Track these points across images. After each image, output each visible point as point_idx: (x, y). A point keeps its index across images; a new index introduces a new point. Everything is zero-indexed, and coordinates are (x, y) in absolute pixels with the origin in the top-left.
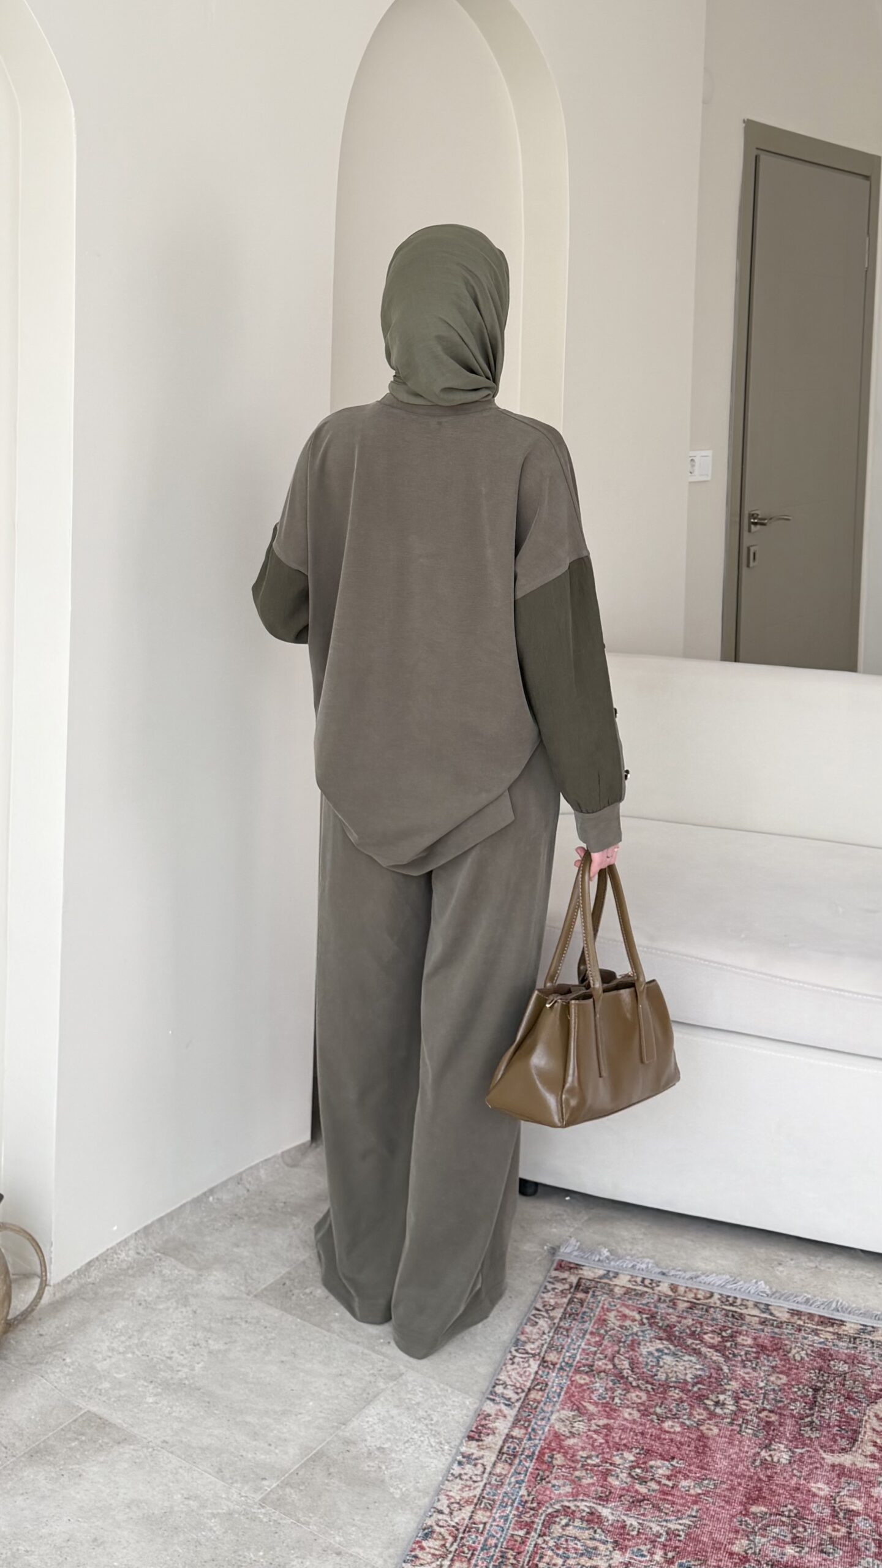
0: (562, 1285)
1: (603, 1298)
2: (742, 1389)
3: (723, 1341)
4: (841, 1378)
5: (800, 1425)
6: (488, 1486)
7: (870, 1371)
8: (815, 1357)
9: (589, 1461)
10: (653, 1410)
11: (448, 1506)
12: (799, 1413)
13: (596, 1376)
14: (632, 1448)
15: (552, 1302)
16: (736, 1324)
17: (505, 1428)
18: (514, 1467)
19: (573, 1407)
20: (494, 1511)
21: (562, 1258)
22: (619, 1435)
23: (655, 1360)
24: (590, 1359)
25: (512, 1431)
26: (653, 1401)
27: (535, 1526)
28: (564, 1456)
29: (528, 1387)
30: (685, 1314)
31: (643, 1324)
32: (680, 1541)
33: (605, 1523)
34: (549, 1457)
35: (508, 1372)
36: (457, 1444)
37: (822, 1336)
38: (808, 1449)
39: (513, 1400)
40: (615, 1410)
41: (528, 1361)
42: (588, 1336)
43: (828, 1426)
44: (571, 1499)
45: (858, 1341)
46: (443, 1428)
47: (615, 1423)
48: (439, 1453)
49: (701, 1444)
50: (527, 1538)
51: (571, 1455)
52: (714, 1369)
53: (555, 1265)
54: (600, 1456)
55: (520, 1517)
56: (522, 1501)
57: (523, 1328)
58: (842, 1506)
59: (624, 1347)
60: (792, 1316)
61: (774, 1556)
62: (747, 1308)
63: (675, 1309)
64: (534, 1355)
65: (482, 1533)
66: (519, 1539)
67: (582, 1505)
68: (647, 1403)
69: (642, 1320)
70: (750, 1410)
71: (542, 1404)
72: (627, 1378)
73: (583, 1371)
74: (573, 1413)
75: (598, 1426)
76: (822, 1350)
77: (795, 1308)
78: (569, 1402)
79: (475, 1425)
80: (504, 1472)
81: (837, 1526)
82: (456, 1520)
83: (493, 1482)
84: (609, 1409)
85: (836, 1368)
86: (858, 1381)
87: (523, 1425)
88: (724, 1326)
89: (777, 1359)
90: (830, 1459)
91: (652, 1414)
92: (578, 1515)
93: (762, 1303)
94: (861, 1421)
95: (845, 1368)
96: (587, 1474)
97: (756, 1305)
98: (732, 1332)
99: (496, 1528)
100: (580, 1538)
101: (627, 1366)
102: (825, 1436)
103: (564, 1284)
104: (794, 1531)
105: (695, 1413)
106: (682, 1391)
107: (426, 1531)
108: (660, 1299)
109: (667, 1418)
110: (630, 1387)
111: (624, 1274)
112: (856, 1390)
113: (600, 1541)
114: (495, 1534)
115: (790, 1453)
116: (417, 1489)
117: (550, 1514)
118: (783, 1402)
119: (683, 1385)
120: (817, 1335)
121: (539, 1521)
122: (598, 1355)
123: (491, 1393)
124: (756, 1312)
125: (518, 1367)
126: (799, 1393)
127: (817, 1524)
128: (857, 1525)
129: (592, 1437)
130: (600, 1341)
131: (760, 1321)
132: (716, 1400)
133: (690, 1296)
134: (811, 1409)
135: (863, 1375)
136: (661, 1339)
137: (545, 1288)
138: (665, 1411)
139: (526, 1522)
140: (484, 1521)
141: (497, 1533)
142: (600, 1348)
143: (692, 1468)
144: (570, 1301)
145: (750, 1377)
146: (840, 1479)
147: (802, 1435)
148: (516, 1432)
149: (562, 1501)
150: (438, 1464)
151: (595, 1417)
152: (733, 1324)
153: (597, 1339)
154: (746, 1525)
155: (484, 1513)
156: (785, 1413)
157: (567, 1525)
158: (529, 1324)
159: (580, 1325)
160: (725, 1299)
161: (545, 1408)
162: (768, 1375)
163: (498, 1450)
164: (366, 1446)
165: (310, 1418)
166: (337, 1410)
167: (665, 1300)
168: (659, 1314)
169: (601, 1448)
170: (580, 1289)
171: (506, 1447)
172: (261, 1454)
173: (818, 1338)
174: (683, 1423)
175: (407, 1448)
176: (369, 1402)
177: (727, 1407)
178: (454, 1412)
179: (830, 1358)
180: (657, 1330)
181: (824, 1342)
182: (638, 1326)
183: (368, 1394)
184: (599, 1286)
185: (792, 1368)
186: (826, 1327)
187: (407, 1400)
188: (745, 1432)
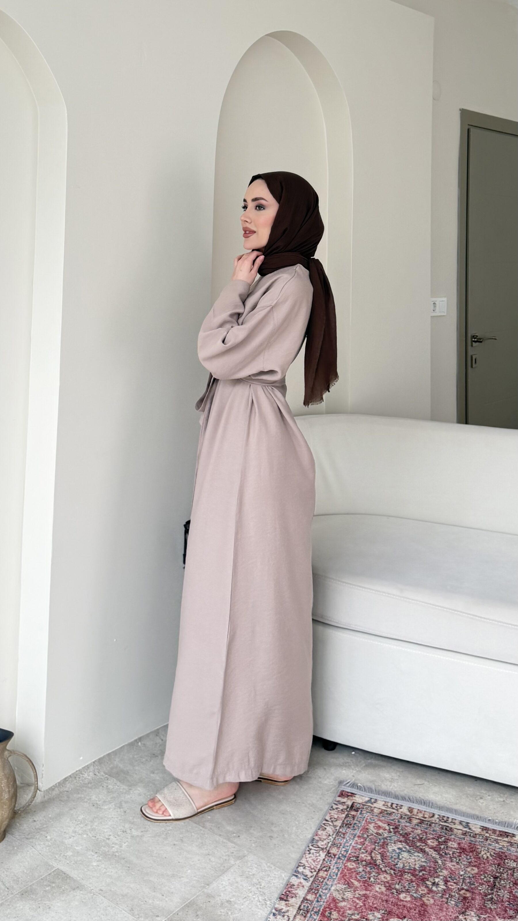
0: (342, 806)
1: (367, 815)
2: (449, 875)
3: (439, 845)
4: (511, 871)
5: (484, 900)
8: (495, 857)
9: (353, 917)
10: (394, 886)
12: (484, 892)
13: (360, 863)
14: (380, 910)
15: (336, 816)
16: (448, 834)
17: (303, 894)
19: (345, 882)
21: (344, 790)
22: (372, 901)
23: (397, 855)
24: (357, 853)
25: (307, 896)
26: (394, 880)
28: (338, 913)
29: (318, 869)
30: (416, 826)
31: (390, 832)
34: (329, 913)
35: (306, 858)
36: (274, 901)
37: (500, 843)
38: (490, 915)
39: (309, 877)
40: (371, 885)
41: (319, 852)
42: (356, 839)
43: (502, 901)
46: (266, 891)
47: (370, 893)
48: (264, 906)
49: (423, 909)
51: (342, 913)
52: (433, 862)
53: (339, 794)
54: (360, 914)
57: (317, 832)
59: (378, 846)
60: (482, 831)
62: (455, 824)
63: (410, 823)
64: (322, 849)
68: (390, 882)
69: (389, 829)
70: (454, 889)
71: (326, 879)
72: (379, 866)
73: (352, 860)
74: (345, 886)
75: (360, 895)
76: (500, 853)
77: (484, 826)
78: (343, 879)
79: (285, 891)
84: (367, 885)
85: (509, 864)
87: (314, 892)
88: (440, 835)
89: (472, 857)
91: (393, 889)
93: (463, 821)
95: (514, 865)
98: (445, 839)
101: (379, 858)
102: (500, 908)
103: (343, 805)
105: (420, 889)
106: (413, 875)
108: (402, 817)
109: (402, 891)
110: (381, 871)
111: (381, 801)
115: (477, 917)
118: (474, 884)
119: (414, 871)
120: (498, 843)
122: (363, 850)
123: (296, 871)
124: (460, 827)
125: (313, 856)
126: (485, 879)
129: (355, 902)
130: (363, 842)
131: (462, 833)
132: (433, 881)
133: (420, 816)
134: (492, 890)
136: (401, 842)
137: (332, 807)
138: (401, 887)
142: (364, 846)
144: (347, 816)
145: (454, 868)
147: (486, 906)
148: (310, 897)
150: (262, 914)
151: (358, 889)
152: (446, 834)
153: (362, 840)
156: (476, 892)
158: (321, 829)
159: (352, 831)
160: (442, 818)
161: (328, 883)
162: (466, 867)
163: (298, 907)
164: (220, 899)
165: (188, 880)
166: (204, 876)
167: (405, 818)
168: (401, 826)
169: (361, 909)
170: (353, 809)
171: (302, 906)
172: (157, 901)
173: (498, 845)
174: (412, 895)
175: (245, 902)
176: (224, 872)
177: (440, 886)
178: (274, 881)
179: (505, 858)
180: (399, 836)
181: (502, 848)
182: (387, 833)
183: (224, 867)
184: (365, 808)
185: (481, 863)
186: (503, 838)
187: (247, 872)
188: (450, 903)
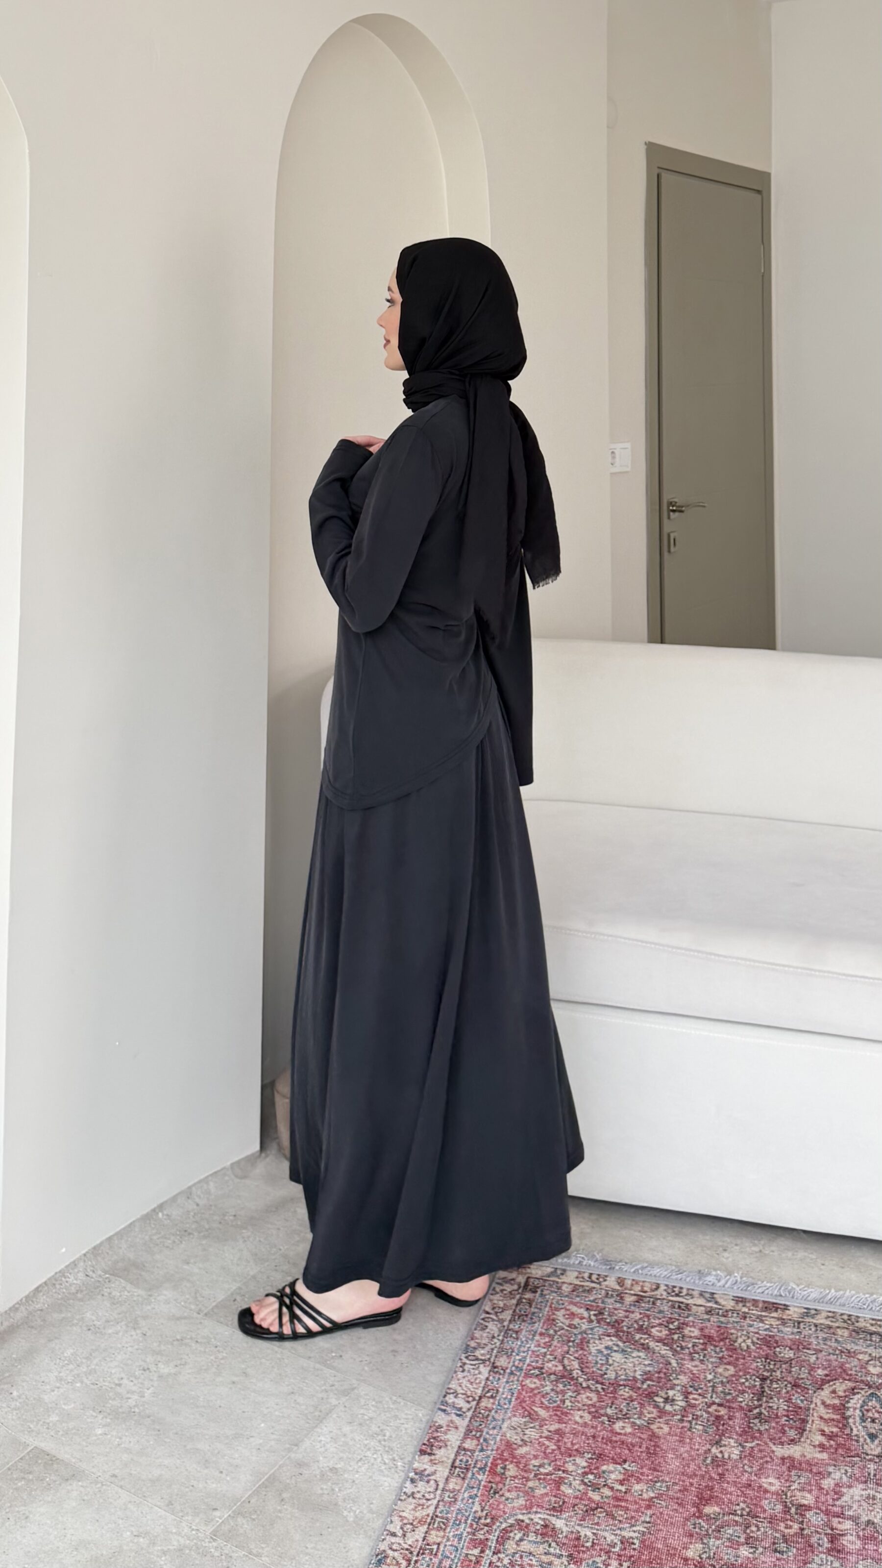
0: (510, 1286)
1: (551, 1297)
2: (690, 1383)
3: (670, 1335)
4: (787, 1365)
5: (748, 1417)
6: (441, 1503)
7: (815, 1356)
8: (760, 1345)
9: (542, 1470)
10: (604, 1411)
11: (402, 1528)
12: (747, 1405)
13: (547, 1379)
14: (584, 1453)
15: (501, 1304)
16: (682, 1316)
17: (457, 1440)
18: (467, 1481)
19: (524, 1413)
20: (448, 1530)
22: (570, 1440)
23: (604, 1358)
24: (540, 1362)
25: (464, 1442)
26: (603, 1401)
27: (489, 1544)
28: (517, 1466)
29: (479, 1395)
30: (632, 1308)
31: (591, 1321)
32: (634, 1549)
33: (559, 1536)
34: (501, 1468)
35: (458, 1380)
36: (410, 1459)
37: (767, 1322)
38: (759, 1442)
39: (464, 1410)
40: (566, 1414)
41: (479, 1366)
42: (537, 1338)
43: (777, 1416)
44: (524, 1511)
45: (802, 1326)
46: (394, 1445)
47: (566, 1427)
48: (393, 1470)
49: (652, 1443)
50: (481, 1557)
51: (522, 1464)
52: (662, 1363)
54: (553, 1464)
55: (474, 1534)
56: (475, 1517)
57: (473, 1333)
58: (792, 1500)
59: (574, 1346)
60: (737, 1303)
61: (729, 1559)
62: (692, 1298)
63: (623, 1303)
64: (484, 1361)
65: (436, 1554)
66: (474, 1559)
67: (536, 1518)
68: (597, 1404)
69: (589, 1317)
70: (699, 1404)
71: (493, 1411)
72: (577, 1379)
73: (533, 1374)
74: (524, 1420)
75: (550, 1431)
76: (767, 1338)
77: (739, 1295)
78: (520, 1408)
79: (427, 1438)
80: (457, 1488)
81: (789, 1523)
82: (410, 1542)
83: (446, 1499)
84: (560, 1414)
85: (782, 1355)
86: (804, 1367)
87: (475, 1435)
88: (671, 1318)
89: (724, 1350)
90: (780, 1451)
91: (603, 1415)
92: (532, 1528)
93: (707, 1292)
94: (808, 1409)
95: (791, 1354)
96: (540, 1484)
97: (701, 1294)
98: (679, 1324)
99: (450, 1548)
100: (535, 1554)
101: (577, 1366)
102: (774, 1428)
103: (512, 1285)
104: (748, 1531)
105: (645, 1411)
106: (632, 1388)
107: (379, 1557)
108: (608, 1294)
109: (618, 1418)
110: (580, 1388)
111: (570, 1271)
112: (802, 1376)
113: (555, 1555)
114: (449, 1555)
115: (740, 1448)
116: (371, 1511)
117: (503, 1529)
118: (729, 1394)
119: (633, 1382)
120: (762, 1321)
121: (493, 1538)
122: (548, 1357)
123: (442, 1403)
124: (701, 1301)
125: (468, 1374)
126: (747, 1384)
127: (770, 1522)
128: (810, 1521)
129: (544, 1444)
130: (549, 1342)
131: (705, 1311)
132: (665, 1396)
133: (637, 1289)
134: (758, 1400)
135: (809, 1361)
136: (609, 1336)
138: (616, 1411)
139: (481, 1540)
140: (438, 1542)
141: (451, 1554)
142: (550, 1349)
143: (645, 1470)
144: (519, 1302)
146: (790, 1471)
147: (752, 1428)
148: (469, 1444)
149: (516, 1515)
150: (390, 1482)
151: (547, 1422)
152: (680, 1316)
153: (547, 1339)
154: (700, 1529)
155: (438, 1533)
156: (734, 1405)
157: (521, 1540)
158: (478, 1329)
159: (529, 1326)
160: (671, 1290)
161: (497, 1416)
162: (716, 1367)
163: (450, 1464)
164: (319, 1468)
165: (261, 1441)
166: (289, 1430)
167: (612, 1295)
168: (607, 1309)
169: (553, 1455)
170: (528, 1289)
171: (458, 1461)
172: (213, 1483)
173: (763, 1325)
174: (634, 1423)
175: (360, 1467)
176: (320, 1420)
177: (677, 1403)
178: (406, 1426)
179: (775, 1345)
180: (605, 1327)
181: (768, 1329)
182: (586, 1323)
183: (321, 1411)
184: (547, 1284)
185: (739, 1358)
186: (770, 1313)
187: (360, 1416)
188: (696, 1429)
